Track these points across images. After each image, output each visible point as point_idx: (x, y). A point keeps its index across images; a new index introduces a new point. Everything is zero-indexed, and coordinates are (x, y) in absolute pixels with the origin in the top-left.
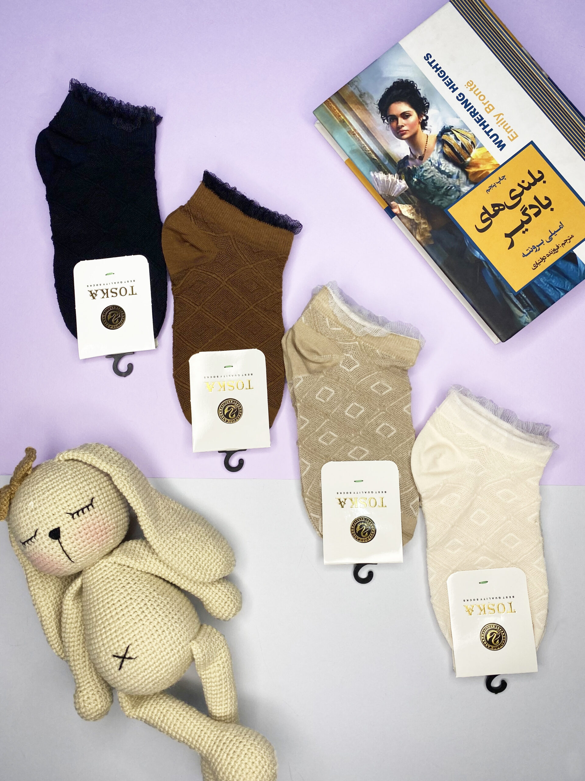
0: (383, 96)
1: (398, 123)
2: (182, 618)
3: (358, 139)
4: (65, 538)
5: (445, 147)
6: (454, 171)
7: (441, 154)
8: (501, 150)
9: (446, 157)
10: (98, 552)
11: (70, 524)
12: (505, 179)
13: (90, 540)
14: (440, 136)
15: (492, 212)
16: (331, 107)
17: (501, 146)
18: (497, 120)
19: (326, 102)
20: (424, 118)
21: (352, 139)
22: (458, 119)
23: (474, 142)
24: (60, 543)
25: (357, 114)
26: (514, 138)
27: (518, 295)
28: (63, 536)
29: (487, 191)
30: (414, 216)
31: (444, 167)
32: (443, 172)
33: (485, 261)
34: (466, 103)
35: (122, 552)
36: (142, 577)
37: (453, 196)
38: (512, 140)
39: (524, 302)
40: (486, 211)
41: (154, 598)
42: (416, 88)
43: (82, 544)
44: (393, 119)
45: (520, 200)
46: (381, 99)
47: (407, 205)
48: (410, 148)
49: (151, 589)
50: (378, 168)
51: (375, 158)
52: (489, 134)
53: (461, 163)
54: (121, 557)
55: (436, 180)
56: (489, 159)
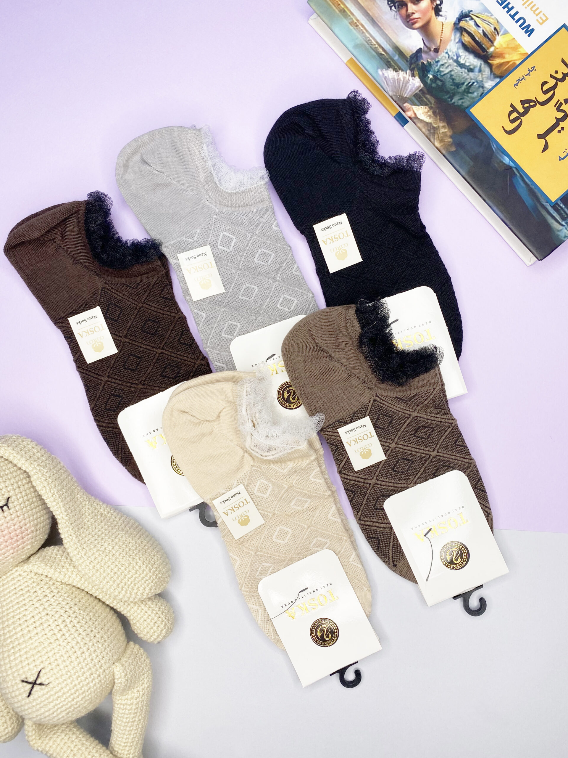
1: (407, 10)
2: (105, 637)
3: (361, 31)
5: (464, 35)
6: (475, 63)
7: (460, 44)
8: (529, 36)
9: (465, 47)
10: (12, 560)
12: (536, 70)
14: (457, 23)
15: (521, 110)
17: (529, 31)
18: (523, 1)
20: (438, 2)
21: (354, 32)
23: (497, 28)
26: (544, 21)
27: (555, 206)
29: (515, 85)
30: (432, 119)
31: (463, 59)
32: (462, 66)
33: (516, 168)
35: (40, 559)
36: (62, 589)
37: (475, 94)
39: (563, 212)
40: (514, 110)
41: (75, 613)
44: (402, 6)
45: (554, 93)
47: (422, 107)
48: (423, 39)
49: (72, 603)
50: (386, 65)
51: (383, 53)
52: (515, 17)
53: (483, 54)
54: (39, 565)
55: (455, 75)
56: (516, 48)
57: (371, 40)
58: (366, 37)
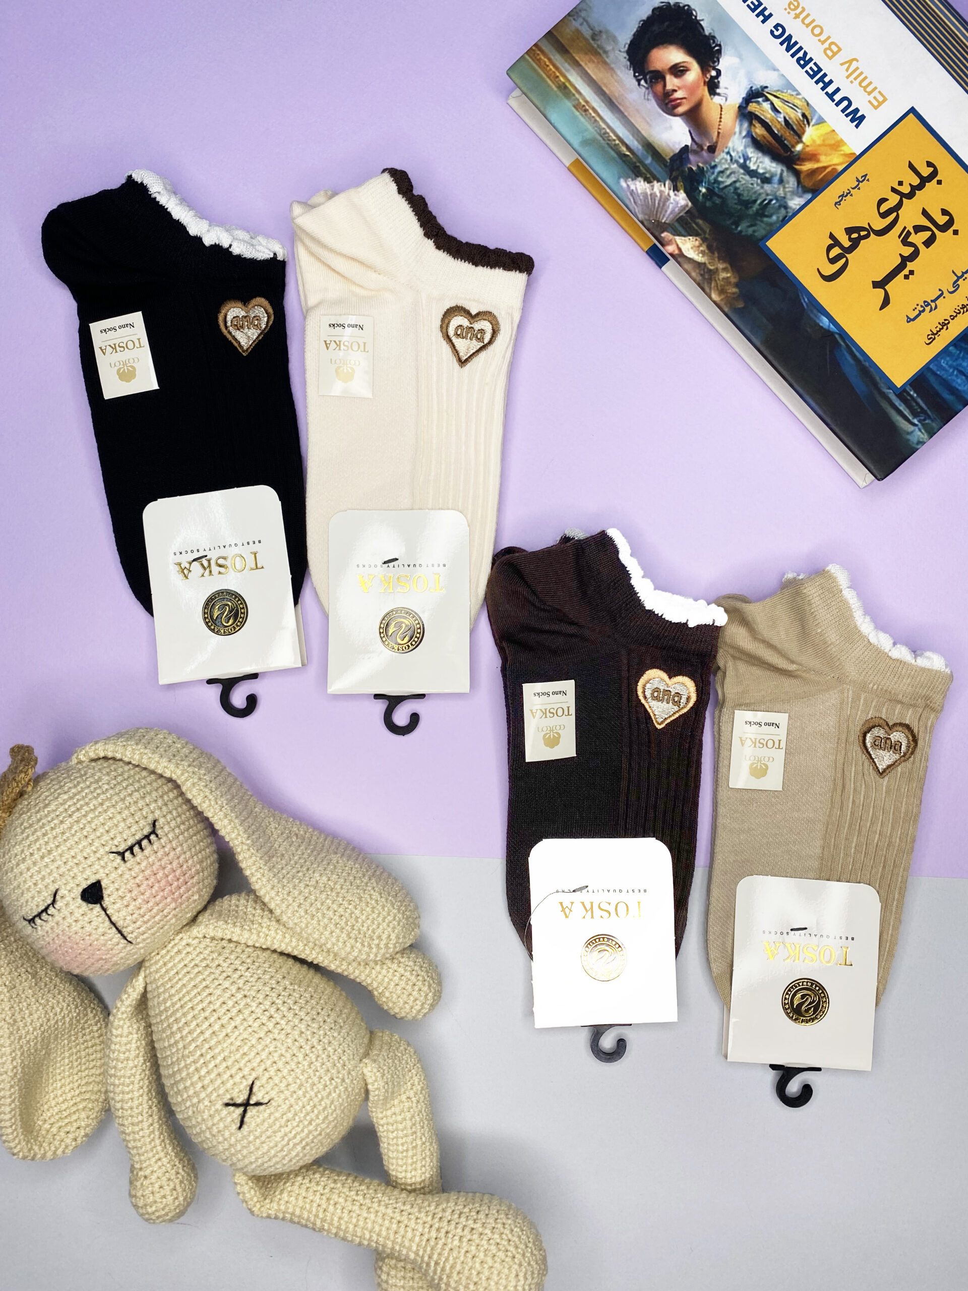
0: (634, 35)
1: (665, 86)
2: (340, 1021)
3: (593, 119)
4: (112, 899)
5: (754, 126)
6: (773, 170)
7: (749, 140)
8: (857, 126)
9: (757, 144)
10: (174, 920)
11: (119, 871)
13: (158, 898)
14: (744, 105)
15: (847, 244)
16: (539, 60)
17: (857, 119)
18: (847, 70)
19: (530, 52)
20: (714, 73)
21: (582, 119)
22: (776, 73)
23: (807, 113)
24: (105, 910)
25: (589, 71)
26: (880, 104)
27: (902, 394)
28: (109, 895)
29: (836, 203)
30: (706, 258)
31: (754, 164)
32: (753, 174)
33: (840, 335)
34: (789, 43)
35: (214, 916)
36: (258, 957)
37: (774, 218)
38: (876, 108)
39: (914, 404)
40: (836, 243)
41: (287, 990)
42: (696, 17)
43: (145, 906)
44: (657, 79)
45: (898, 216)
46: (631, 42)
47: (691, 238)
48: (690, 131)
49: (278, 976)
50: (633, 171)
51: (628, 153)
52: (834, 97)
53: (786, 155)
54: (216, 924)
55: (741, 189)
56: (837, 145)
57: (608, 133)
58: (601, 129)
